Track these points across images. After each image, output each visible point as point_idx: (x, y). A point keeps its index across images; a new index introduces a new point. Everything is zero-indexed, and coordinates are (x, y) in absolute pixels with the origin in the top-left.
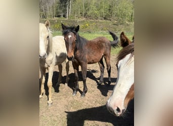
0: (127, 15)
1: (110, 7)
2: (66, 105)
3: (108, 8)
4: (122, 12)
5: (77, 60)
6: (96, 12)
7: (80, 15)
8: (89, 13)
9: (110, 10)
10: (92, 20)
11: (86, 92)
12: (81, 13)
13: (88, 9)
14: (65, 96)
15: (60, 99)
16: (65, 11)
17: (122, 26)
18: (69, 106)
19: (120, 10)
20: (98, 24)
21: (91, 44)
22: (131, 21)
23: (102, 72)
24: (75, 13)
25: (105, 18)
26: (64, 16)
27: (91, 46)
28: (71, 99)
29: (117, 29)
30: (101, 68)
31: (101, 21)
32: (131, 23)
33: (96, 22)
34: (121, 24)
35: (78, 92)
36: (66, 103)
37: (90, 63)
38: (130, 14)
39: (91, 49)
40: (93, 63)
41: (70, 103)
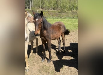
0: (66, 7)
1: (56, 2)
2: (39, 70)
3: (55, 3)
4: (63, 5)
5: (45, 38)
6: (48, 5)
7: (38, 7)
8: (44, 6)
9: (56, 4)
10: (46, 10)
11: (51, 59)
12: (39, 6)
13: (43, 4)
14: (37, 63)
15: (34, 65)
16: (29, 5)
17: (64, 13)
18: (41, 70)
19: (62, 4)
20: (50, 12)
21: (54, 27)
22: (68, 10)
23: (59, 44)
24: (35, 6)
25: (54, 9)
26: (29, 8)
27: (54, 28)
28: (41, 64)
29: (61, 16)
30: (59, 42)
31: (51, 11)
32: (69, 12)
33: (49, 11)
34: (63, 12)
35: (45, 59)
36: (38, 68)
37: (53, 40)
38: (68, 6)
39: (54, 30)
40: (55, 39)
41: (41, 68)
